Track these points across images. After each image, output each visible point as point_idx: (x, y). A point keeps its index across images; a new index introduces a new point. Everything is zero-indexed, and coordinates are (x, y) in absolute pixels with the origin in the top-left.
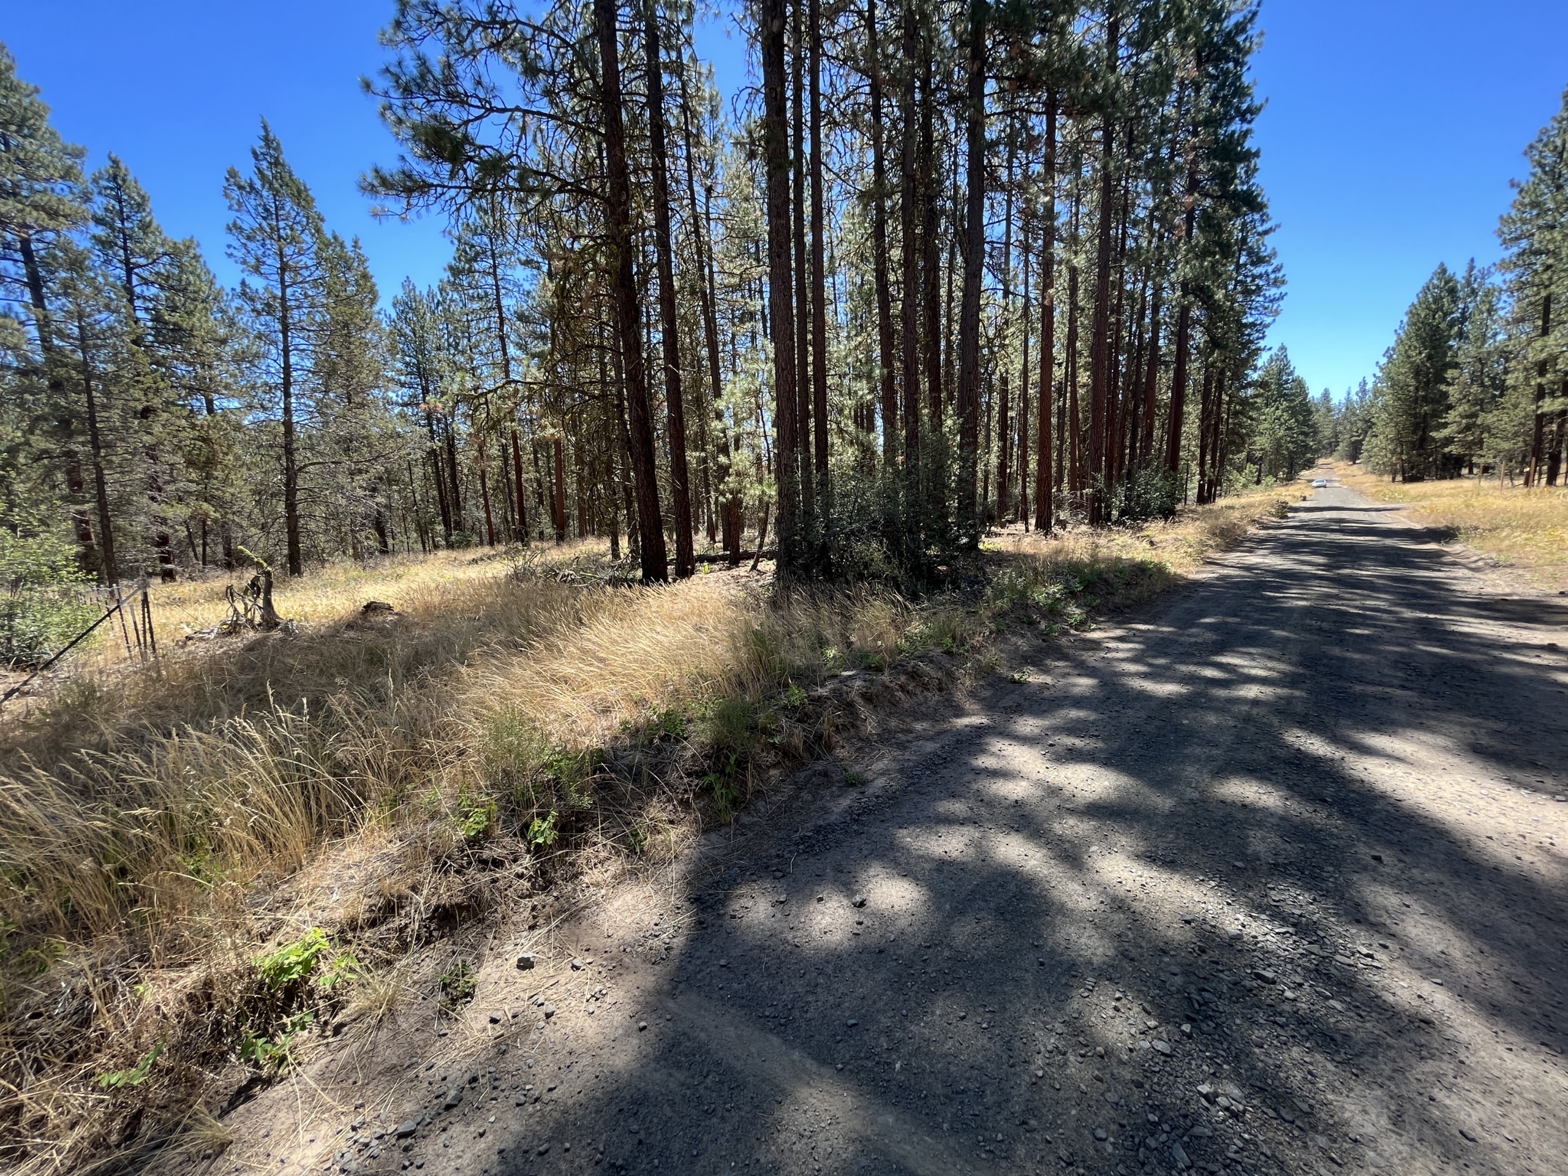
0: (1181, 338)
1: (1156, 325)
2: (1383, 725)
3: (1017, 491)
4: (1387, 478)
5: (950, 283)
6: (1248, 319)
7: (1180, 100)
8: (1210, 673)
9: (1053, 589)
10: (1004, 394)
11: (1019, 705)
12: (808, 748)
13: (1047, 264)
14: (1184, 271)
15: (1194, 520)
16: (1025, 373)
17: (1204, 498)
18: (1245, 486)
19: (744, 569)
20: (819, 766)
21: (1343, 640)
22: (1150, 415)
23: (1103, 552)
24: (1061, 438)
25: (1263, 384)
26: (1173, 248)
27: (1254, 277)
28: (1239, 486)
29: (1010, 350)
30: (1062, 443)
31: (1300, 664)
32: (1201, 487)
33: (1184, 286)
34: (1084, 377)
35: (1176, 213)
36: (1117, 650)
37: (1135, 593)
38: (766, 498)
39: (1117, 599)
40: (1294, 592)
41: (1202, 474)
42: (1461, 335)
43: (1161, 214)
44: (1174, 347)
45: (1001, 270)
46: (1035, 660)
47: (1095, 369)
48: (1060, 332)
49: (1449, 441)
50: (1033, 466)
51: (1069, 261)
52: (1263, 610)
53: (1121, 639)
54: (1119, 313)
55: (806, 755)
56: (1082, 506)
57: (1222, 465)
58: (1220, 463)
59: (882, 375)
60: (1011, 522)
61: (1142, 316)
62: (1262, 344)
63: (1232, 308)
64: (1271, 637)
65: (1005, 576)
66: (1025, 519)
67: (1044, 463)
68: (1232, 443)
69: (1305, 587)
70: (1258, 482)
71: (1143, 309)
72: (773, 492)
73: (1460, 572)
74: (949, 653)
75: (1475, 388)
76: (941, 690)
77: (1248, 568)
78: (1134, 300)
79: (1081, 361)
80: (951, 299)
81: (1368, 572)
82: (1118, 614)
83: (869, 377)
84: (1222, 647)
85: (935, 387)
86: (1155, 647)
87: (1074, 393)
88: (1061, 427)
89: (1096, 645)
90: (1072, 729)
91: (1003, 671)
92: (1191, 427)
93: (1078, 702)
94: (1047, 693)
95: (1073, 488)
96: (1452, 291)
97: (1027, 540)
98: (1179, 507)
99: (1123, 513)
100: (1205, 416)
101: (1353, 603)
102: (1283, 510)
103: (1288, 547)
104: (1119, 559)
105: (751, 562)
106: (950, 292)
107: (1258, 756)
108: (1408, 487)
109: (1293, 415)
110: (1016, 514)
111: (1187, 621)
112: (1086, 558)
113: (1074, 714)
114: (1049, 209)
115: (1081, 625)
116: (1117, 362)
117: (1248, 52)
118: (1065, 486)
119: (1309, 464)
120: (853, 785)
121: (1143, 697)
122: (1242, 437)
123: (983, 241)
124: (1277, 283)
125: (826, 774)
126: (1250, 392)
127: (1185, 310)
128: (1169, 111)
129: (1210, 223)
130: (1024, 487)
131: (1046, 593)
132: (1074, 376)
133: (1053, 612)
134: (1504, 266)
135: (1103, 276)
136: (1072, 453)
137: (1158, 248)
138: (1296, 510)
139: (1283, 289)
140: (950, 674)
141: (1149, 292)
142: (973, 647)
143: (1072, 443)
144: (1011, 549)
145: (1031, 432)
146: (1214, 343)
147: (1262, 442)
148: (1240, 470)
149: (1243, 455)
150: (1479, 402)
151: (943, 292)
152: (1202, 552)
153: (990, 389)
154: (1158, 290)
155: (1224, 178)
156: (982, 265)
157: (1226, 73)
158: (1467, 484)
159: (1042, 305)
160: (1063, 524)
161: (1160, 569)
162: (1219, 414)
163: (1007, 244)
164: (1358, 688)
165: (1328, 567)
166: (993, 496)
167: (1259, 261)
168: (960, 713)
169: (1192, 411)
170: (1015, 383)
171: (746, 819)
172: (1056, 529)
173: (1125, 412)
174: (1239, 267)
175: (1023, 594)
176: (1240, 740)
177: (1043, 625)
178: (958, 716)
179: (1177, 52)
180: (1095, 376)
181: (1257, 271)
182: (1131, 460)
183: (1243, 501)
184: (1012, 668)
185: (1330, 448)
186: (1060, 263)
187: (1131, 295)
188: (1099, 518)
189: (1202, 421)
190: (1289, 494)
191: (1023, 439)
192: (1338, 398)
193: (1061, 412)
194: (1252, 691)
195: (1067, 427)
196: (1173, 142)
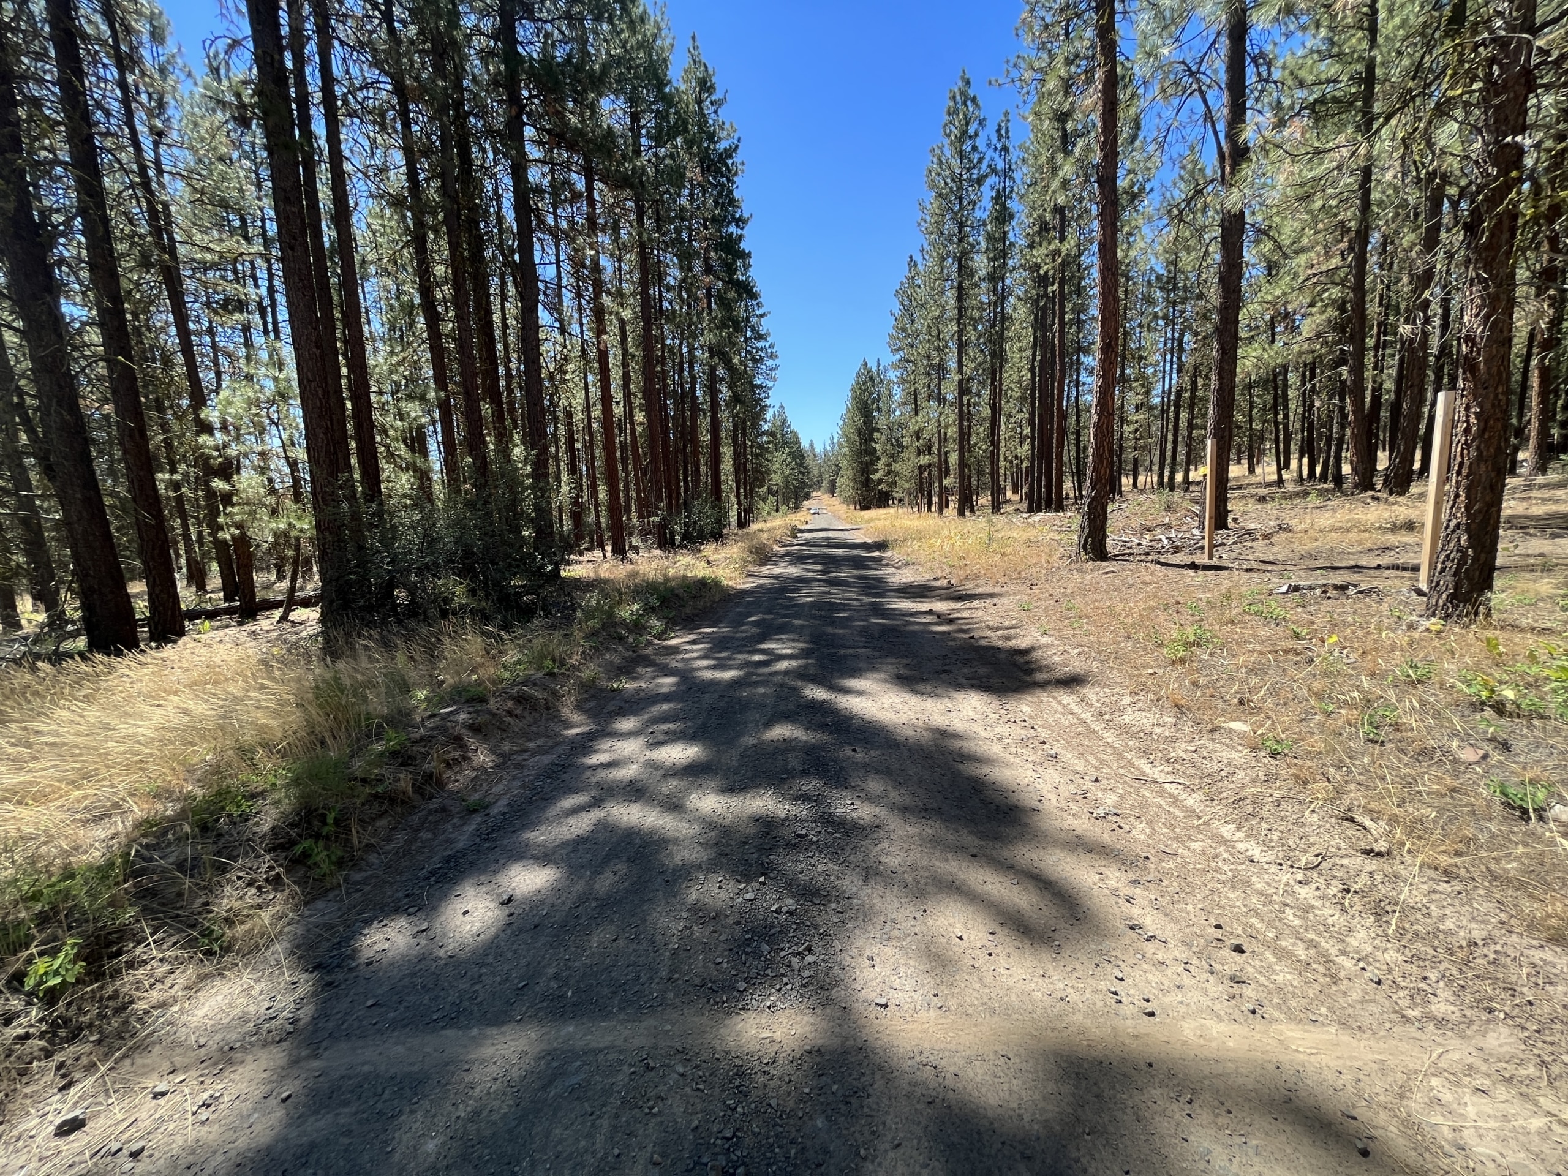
0: (713, 392)
1: (693, 379)
2: (855, 673)
3: (591, 518)
4: (852, 507)
5: (503, 309)
6: (757, 382)
7: (691, 195)
8: (757, 658)
9: (636, 607)
10: (570, 425)
11: (621, 708)
12: (418, 789)
13: (599, 313)
14: (708, 337)
15: (737, 541)
16: (588, 407)
17: (743, 524)
18: (769, 513)
19: (267, 622)
20: (433, 805)
21: (834, 622)
22: (696, 454)
23: (672, 572)
24: (625, 470)
25: (772, 434)
26: (699, 315)
27: (758, 349)
28: (765, 513)
29: (571, 385)
30: (627, 473)
31: (811, 642)
32: (739, 514)
33: (710, 349)
34: (640, 417)
35: (698, 288)
36: (692, 651)
37: (700, 604)
38: (293, 534)
39: (688, 610)
40: (804, 592)
41: (739, 503)
42: (879, 409)
43: (686, 285)
44: (708, 398)
45: (556, 309)
46: (627, 670)
47: (648, 409)
48: (616, 374)
49: (880, 481)
50: (602, 496)
51: (617, 313)
52: (787, 607)
53: (694, 642)
54: (664, 364)
55: (417, 797)
56: (650, 533)
57: (752, 497)
58: (751, 495)
59: (438, 398)
60: (588, 549)
61: (682, 370)
62: (768, 402)
63: (745, 372)
64: (793, 625)
65: (593, 599)
66: (601, 546)
67: (613, 493)
68: (757, 479)
69: (811, 588)
70: (777, 510)
71: (682, 363)
72: (306, 524)
73: (891, 570)
74: (551, 674)
75: (889, 447)
76: (548, 709)
77: (776, 577)
78: (674, 354)
79: (637, 402)
80: (505, 326)
81: (845, 574)
82: (689, 623)
83: (423, 398)
84: (763, 638)
85: (499, 417)
86: (719, 644)
87: (633, 430)
88: (624, 460)
89: (675, 650)
90: (664, 719)
91: (603, 683)
92: (727, 465)
93: (667, 698)
94: (642, 694)
95: (641, 516)
96: (872, 379)
97: (606, 566)
98: (725, 531)
99: (684, 537)
100: (736, 456)
101: (837, 596)
102: (795, 531)
103: (799, 559)
104: (685, 577)
105: (278, 613)
106: (504, 319)
107: (791, 706)
108: (863, 513)
109: (794, 459)
110: (591, 542)
111: (737, 623)
112: (660, 579)
113: (665, 707)
114: (596, 263)
115: (661, 635)
116: (666, 406)
117: (736, 174)
118: (633, 514)
119: (807, 497)
120: (475, 811)
121: (713, 683)
122: (762, 473)
123: (536, 279)
124: (773, 356)
125: (443, 809)
126: (765, 439)
127: (713, 369)
128: (684, 202)
129: (725, 304)
130: (597, 516)
131: (628, 611)
132: (632, 416)
133: (638, 626)
134: (895, 367)
135: (647, 329)
136: (637, 484)
137: (688, 314)
138: (802, 531)
139: (777, 362)
140: (554, 693)
141: (685, 350)
142: (573, 666)
143: (636, 475)
144: (592, 575)
145: (598, 463)
146: (736, 399)
147: (776, 479)
148: (764, 500)
149: (765, 489)
150: (892, 456)
151: (496, 317)
152: (744, 567)
153: (555, 420)
154: (691, 349)
155: (731, 269)
156: (537, 301)
157: (723, 185)
158: (892, 511)
159: (599, 349)
160: (636, 549)
161: (716, 583)
162: (745, 455)
163: (560, 287)
164: (842, 652)
165: (823, 572)
166: (567, 526)
167: (760, 337)
168: (569, 725)
169: (727, 451)
170: (579, 416)
171: (357, 876)
172: (630, 555)
173: (677, 451)
174: (746, 340)
175: (611, 614)
176: (779, 698)
177: (631, 640)
178: (567, 728)
179: (686, 157)
180: (649, 416)
181: (761, 344)
182: (686, 492)
183: (769, 525)
184: (610, 679)
185: (818, 485)
186: (611, 314)
187: (671, 349)
188: (666, 543)
189: (735, 460)
190: (797, 519)
191: (591, 470)
192: (819, 449)
193: (623, 446)
194: (784, 665)
195: (630, 461)
196: (690, 229)
